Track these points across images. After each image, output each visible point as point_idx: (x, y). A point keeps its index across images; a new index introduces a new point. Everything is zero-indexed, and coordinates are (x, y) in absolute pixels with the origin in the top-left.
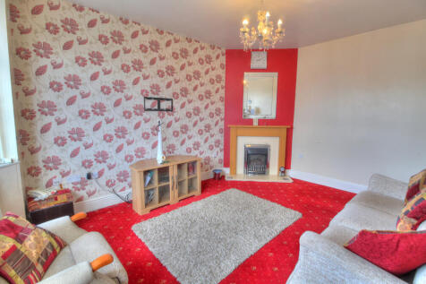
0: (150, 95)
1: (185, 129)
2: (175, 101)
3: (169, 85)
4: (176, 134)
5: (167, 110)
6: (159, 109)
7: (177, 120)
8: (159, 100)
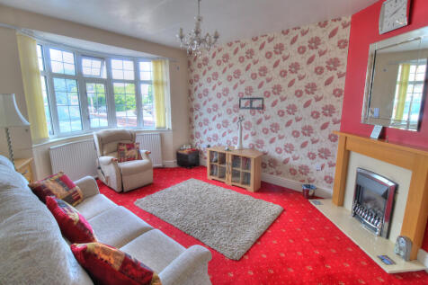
0: (245, 96)
1: (275, 127)
2: (266, 100)
3: (260, 86)
4: (265, 131)
5: (258, 108)
6: (251, 108)
7: (267, 118)
8: (252, 100)
